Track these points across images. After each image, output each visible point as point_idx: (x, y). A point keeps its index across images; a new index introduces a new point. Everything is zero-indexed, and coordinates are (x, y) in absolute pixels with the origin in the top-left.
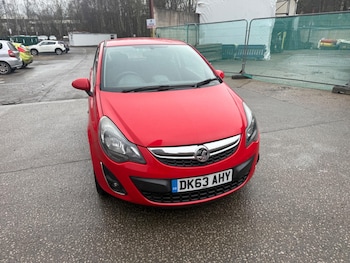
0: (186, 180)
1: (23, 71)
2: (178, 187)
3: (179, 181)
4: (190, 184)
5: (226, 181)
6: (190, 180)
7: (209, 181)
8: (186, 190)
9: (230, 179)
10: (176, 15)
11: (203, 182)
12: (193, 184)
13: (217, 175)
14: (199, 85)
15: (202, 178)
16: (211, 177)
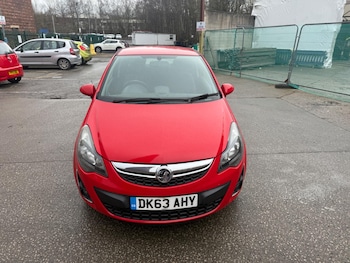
0: (145, 199)
1: (81, 68)
2: (137, 204)
3: (137, 199)
4: (149, 203)
5: (189, 206)
6: (150, 199)
7: (171, 203)
8: (145, 209)
9: (195, 204)
10: (229, 18)
11: (164, 203)
12: (153, 203)
13: (179, 198)
14: (193, 100)
15: (162, 199)
16: (172, 200)
